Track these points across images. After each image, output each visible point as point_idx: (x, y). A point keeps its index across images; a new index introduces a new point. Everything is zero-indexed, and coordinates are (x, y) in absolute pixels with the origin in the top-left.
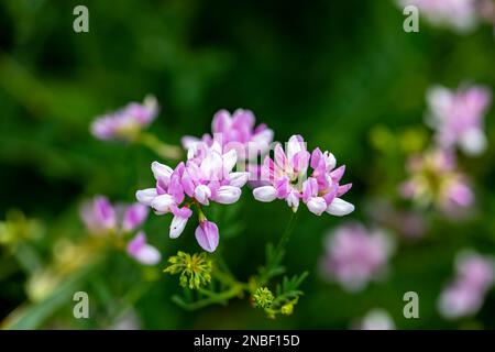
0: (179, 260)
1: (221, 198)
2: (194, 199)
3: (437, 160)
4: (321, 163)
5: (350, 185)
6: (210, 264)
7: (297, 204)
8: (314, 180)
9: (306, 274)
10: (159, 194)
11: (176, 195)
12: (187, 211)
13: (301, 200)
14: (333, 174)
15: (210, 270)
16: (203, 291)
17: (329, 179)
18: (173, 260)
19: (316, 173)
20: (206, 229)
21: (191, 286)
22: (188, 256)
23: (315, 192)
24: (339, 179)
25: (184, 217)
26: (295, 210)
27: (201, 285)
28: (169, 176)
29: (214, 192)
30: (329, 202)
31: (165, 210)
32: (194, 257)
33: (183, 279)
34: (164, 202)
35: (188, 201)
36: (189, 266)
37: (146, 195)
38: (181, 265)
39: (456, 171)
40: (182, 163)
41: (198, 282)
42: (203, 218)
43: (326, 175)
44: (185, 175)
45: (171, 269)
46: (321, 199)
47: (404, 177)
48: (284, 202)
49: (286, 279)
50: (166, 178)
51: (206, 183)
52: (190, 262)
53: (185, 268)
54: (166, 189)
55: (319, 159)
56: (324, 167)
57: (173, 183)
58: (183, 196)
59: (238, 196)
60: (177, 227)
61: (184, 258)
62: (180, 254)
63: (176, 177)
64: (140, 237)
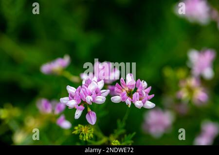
0: (79, 128)
1: (97, 101)
2: (85, 102)
3: (192, 82)
4: (140, 86)
5: (154, 95)
6: (92, 130)
7: (130, 104)
8: (138, 93)
9: (134, 134)
10: (70, 100)
11: (78, 100)
12: (82, 107)
13: (132, 102)
14: (146, 90)
15: (92, 132)
16: (89, 141)
17: (144, 93)
18: (76, 128)
19: (138, 90)
20: (91, 115)
21: (84, 140)
22: (83, 127)
23: (138, 98)
24: (149, 92)
25: (81, 110)
26: (129, 106)
27: (89, 138)
28: (74, 92)
29: (94, 99)
30: (144, 103)
31: (73, 107)
32: (86, 127)
33: (81, 136)
34: (72, 103)
35: (83, 103)
36: (83, 130)
37: (64, 100)
38: (80, 130)
39: (201, 86)
40: (80, 86)
41: (87, 138)
42: (89, 110)
43: (143, 91)
44: (81, 92)
45: (76, 132)
46: (141, 102)
47: (178, 89)
48: (124, 103)
49: (126, 136)
50: (73, 93)
51: (91, 95)
52: (84, 129)
53: (81, 131)
54: (73, 97)
55: (140, 84)
56: (142, 88)
57: (76, 95)
58: (81, 101)
59: (104, 100)
60: (78, 114)
61: (81, 127)
62: (79, 125)
63: (78, 92)
64: (62, 117)
